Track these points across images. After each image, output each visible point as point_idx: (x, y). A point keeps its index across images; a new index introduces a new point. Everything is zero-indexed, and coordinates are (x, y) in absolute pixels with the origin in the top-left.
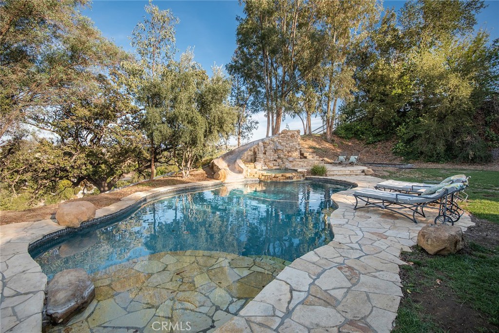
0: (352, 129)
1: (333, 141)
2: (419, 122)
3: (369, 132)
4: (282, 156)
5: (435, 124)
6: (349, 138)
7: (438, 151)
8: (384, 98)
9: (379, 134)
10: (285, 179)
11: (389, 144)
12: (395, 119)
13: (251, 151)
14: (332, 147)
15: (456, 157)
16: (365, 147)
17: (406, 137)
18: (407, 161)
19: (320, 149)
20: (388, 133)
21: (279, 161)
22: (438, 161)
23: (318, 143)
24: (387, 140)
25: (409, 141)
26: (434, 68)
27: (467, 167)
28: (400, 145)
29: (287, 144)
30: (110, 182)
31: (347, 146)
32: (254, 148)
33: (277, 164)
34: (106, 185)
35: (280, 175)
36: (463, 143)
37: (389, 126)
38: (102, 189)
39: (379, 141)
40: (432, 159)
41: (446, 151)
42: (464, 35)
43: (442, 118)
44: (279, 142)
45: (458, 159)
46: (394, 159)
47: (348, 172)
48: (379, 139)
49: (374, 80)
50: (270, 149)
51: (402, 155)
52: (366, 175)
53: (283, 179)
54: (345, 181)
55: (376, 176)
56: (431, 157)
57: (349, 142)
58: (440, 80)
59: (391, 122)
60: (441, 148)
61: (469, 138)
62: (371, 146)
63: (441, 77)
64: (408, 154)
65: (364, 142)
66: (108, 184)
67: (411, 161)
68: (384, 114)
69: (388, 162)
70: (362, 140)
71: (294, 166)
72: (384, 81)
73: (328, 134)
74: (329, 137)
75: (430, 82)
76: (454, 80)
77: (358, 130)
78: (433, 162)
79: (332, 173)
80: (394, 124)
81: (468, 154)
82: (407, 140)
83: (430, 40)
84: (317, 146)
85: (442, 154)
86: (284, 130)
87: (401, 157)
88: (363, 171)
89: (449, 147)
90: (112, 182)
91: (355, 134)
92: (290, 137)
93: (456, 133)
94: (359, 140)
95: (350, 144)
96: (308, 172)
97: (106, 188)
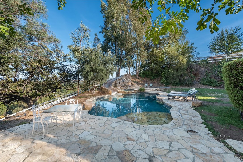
0: (145, 73)
1: (139, 78)
2: (169, 71)
3: (151, 75)
4: (126, 84)
5: (175, 73)
6: (144, 77)
7: (177, 82)
8: (156, 63)
9: (155, 76)
10: (132, 93)
11: (159, 79)
12: (160, 70)
13: (114, 82)
14: (139, 81)
15: (182, 84)
16: (150, 81)
17: (165, 77)
18: (166, 85)
19: (135, 81)
20: (158, 75)
21: (125, 86)
22: (177, 85)
23: (134, 79)
24: (158, 78)
25: (166, 78)
26: (174, 53)
27: (187, 87)
28: (163, 80)
29: (127, 80)
30: (34, 100)
31: (144, 80)
32: (115, 82)
33: (125, 88)
34: (32, 101)
35: (130, 91)
36: (184, 79)
37: (158, 73)
38: (30, 104)
39: (155, 78)
40: (174, 85)
41: (179, 82)
42: (182, 41)
43: (177, 70)
44: (124, 79)
45: (183, 84)
46: (162, 85)
47: (151, 90)
48: (155, 77)
49: (152, 56)
50: (121, 82)
51: (164, 83)
52: (157, 91)
53: (131, 93)
54: (153, 93)
55: (161, 91)
56: (174, 84)
57: (144, 79)
58: (176, 57)
59: (159, 71)
60: (177, 81)
61: (186, 77)
62: (152, 80)
63: (177, 56)
64: (166, 83)
65: (150, 79)
66: (33, 101)
67: (168, 85)
68: (157, 68)
69: (160, 86)
70: (149, 78)
71: (131, 88)
72: (156, 56)
73: (137, 75)
74: (137, 77)
75: (172, 58)
76: (181, 57)
77: (147, 74)
78: (175, 86)
79: (146, 90)
80: (160, 72)
81: (186, 83)
82: (165, 78)
83: (171, 42)
84: (134, 80)
85: (178, 83)
86: (126, 74)
87: (164, 84)
88: (156, 89)
89: (180, 81)
90: (35, 100)
91: (146, 75)
92: (128, 77)
93: (182, 76)
94: (148, 78)
95: (145, 79)
96: (138, 90)
97: (32, 103)
